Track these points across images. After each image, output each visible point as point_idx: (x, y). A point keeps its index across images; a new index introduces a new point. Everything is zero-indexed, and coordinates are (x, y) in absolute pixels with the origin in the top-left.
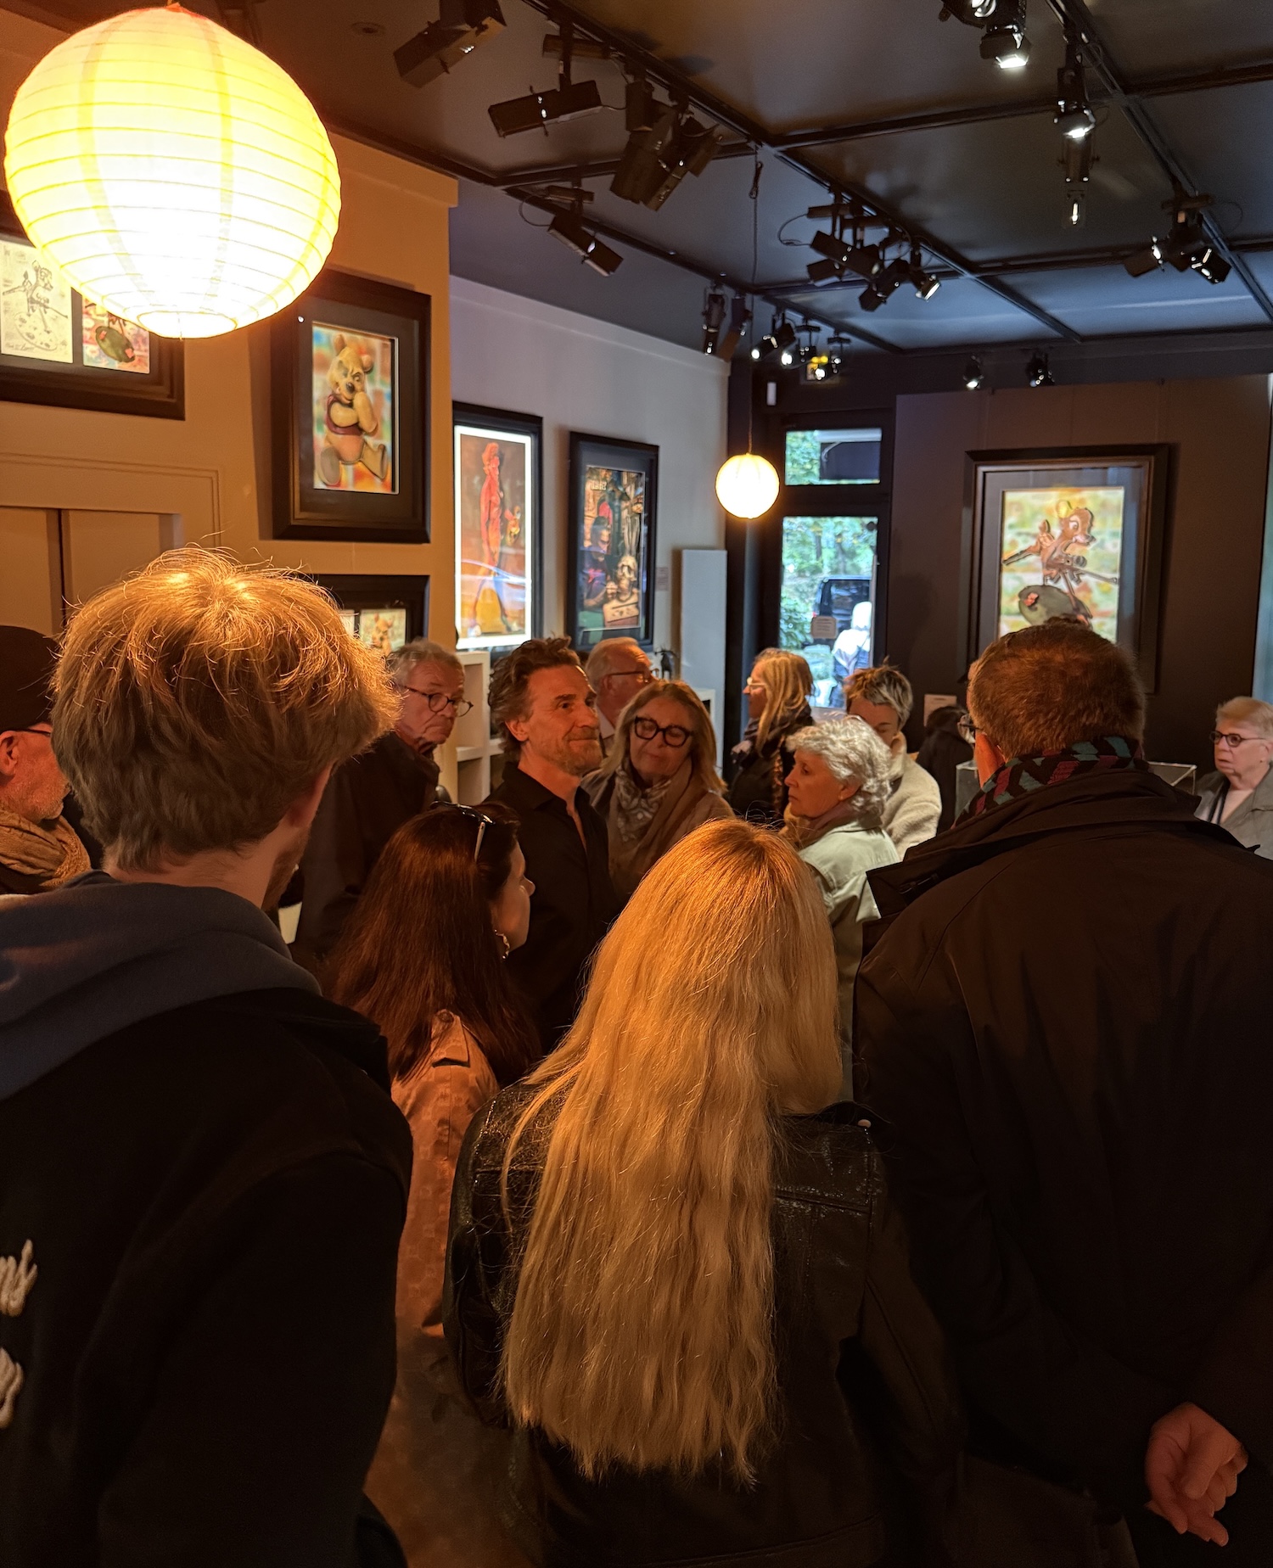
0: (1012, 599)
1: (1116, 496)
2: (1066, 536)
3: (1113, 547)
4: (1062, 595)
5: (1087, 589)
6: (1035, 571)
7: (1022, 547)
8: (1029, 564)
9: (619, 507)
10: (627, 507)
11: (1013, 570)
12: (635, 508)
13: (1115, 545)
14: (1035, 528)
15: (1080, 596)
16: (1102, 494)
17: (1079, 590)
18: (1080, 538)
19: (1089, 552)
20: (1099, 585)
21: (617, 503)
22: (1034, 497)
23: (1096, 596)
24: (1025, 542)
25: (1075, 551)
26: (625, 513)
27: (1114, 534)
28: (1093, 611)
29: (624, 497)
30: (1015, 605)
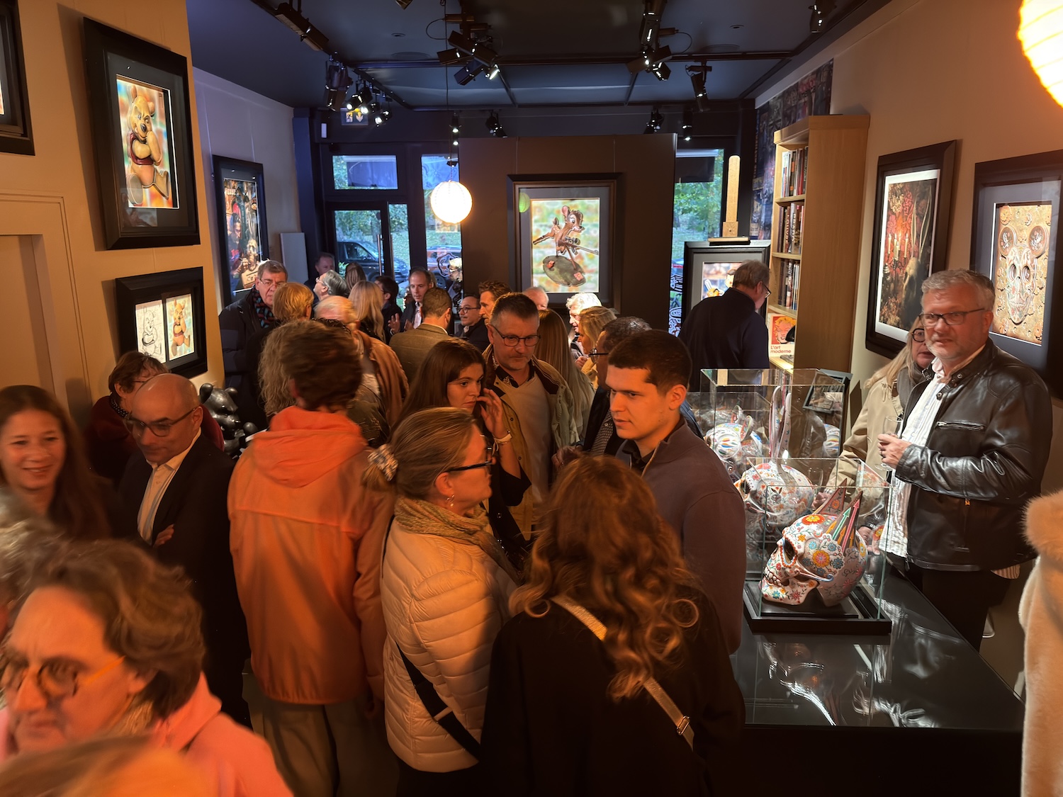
0: (539, 264)
1: (595, 203)
2: (568, 227)
3: (595, 233)
4: (567, 261)
5: (581, 257)
6: (552, 247)
7: (543, 234)
8: (547, 243)
9: (244, 206)
10: (248, 206)
11: (538, 247)
12: (252, 207)
13: (595, 232)
14: (551, 222)
15: (577, 261)
16: (587, 202)
17: (577, 258)
18: (576, 228)
19: (581, 236)
20: (587, 255)
21: (242, 204)
22: (548, 204)
23: (586, 261)
24: (545, 230)
25: (573, 236)
26: (247, 211)
27: (595, 225)
28: (584, 270)
29: (246, 199)
30: (541, 267)
